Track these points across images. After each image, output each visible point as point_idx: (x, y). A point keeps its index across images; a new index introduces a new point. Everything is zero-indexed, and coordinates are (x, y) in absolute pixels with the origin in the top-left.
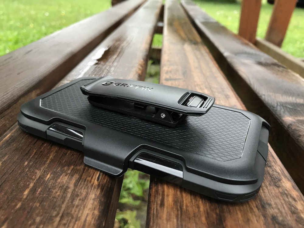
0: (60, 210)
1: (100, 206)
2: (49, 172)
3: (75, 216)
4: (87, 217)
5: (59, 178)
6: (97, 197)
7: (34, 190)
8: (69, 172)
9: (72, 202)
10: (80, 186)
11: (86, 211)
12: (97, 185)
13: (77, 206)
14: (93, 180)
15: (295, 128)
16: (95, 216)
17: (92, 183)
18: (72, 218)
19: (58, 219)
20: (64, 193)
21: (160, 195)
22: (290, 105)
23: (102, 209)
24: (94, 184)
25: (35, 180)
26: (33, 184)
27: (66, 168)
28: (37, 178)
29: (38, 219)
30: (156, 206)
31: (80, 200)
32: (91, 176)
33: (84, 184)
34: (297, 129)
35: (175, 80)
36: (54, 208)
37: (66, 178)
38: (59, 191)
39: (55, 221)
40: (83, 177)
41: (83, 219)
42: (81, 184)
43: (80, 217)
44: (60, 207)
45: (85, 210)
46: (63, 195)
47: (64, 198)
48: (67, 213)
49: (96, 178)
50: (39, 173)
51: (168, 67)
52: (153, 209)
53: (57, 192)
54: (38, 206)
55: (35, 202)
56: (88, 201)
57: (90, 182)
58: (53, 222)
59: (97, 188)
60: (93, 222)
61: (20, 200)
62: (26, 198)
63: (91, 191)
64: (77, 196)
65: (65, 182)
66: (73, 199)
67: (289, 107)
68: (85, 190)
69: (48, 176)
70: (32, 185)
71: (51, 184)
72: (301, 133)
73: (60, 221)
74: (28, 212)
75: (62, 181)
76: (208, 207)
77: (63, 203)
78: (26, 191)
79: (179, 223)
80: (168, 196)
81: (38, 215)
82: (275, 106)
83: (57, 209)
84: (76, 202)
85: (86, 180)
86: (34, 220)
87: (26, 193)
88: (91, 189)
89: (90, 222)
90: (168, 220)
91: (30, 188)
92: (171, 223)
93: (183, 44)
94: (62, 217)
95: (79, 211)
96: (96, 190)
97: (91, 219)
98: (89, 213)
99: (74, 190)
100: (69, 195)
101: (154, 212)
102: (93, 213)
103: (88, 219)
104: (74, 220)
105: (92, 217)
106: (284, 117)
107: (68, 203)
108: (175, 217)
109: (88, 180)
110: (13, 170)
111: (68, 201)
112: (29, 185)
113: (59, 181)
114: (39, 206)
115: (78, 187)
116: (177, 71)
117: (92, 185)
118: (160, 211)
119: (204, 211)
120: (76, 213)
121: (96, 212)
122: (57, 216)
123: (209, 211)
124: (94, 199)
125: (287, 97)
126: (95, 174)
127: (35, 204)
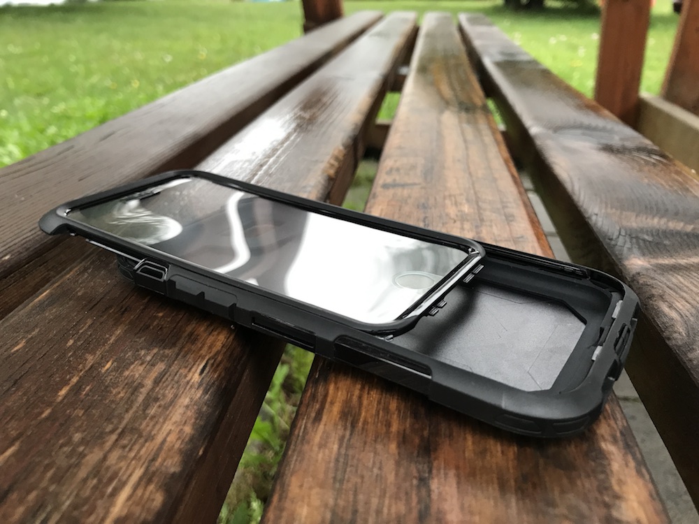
0: (120, 422)
1: (196, 419)
2: (112, 357)
3: (144, 434)
4: (168, 435)
5: (127, 369)
6: (193, 403)
7: (77, 389)
8: (148, 358)
9: (144, 411)
10: (164, 382)
11: (168, 426)
12: (197, 382)
13: (153, 417)
14: (191, 374)
15: (645, 280)
16: (185, 435)
17: (188, 379)
18: (140, 436)
19: (114, 437)
20: (132, 394)
21: (317, 401)
22: (648, 235)
23: (201, 426)
24: (192, 381)
25: (82, 372)
26: (78, 378)
27: (143, 352)
28: (87, 369)
29: (77, 437)
30: (306, 423)
31: (159, 406)
32: (190, 366)
33: (172, 380)
34: (649, 283)
35: (403, 186)
36: (108, 420)
37: (141, 368)
38: (124, 391)
39: (107, 441)
40: (172, 368)
41: (159, 439)
42: (167, 379)
43: (154, 435)
44: (121, 418)
45: (166, 425)
46: (129, 398)
47: (130, 402)
48: (132, 428)
49: (199, 371)
50: (91, 359)
51: (396, 161)
52: (299, 426)
53: (120, 393)
54: (80, 415)
55: (77, 408)
56: (175, 409)
57: (186, 376)
58: (104, 443)
59: (196, 387)
60: (177, 446)
61: (49, 404)
62: (62, 401)
63: (183, 393)
64: (157, 400)
65: (137, 376)
66: (146, 404)
67: (646, 237)
68: (173, 390)
69: (108, 366)
70: (75, 380)
71: (111, 379)
72: (654, 291)
73: (117, 440)
74: (61, 425)
75: (132, 374)
76: (408, 426)
77: (127, 411)
78: (64, 388)
79: (343, 451)
80: (332, 403)
81: (77, 431)
82: (614, 237)
83: (115, 421)
84: (152, 411)
85: (178, 373)
86: (71, 438)
87: (63, 392)
88: (185, 389)
89: (171, 445)
90: (322, 446)
91: (70, 385)
92: (327, 451)
93: (441, 112)
94: (121, 435)
95: (154, 425)
96: (193, 390)
97: (175, 440)
98: (173, 429)
99: (153, 389)
100: (141, 398)
101: (299, 432)
102: (182, 429)
103: (168, 439)
104: (142, 440)
105: (177, 436)
106: (627, 259)
107: (137, 412)
108: (336, 442)
109: (181, 373)
110: (45, 354)
111: (138, 408)
112: (70, 380)
113: (127, 373)
114: (83, 414)
115: (160, 384)
116: (413, 167)
117: (188, 382)
118: (311, 429)
119: (398, 432)
120: (148, 429)
121: (188, 430)
122: (112, 432)
123: (408, 431)
124: (187, 407)
125: (646, 219)
126: (197, 363)
127: (76, 412)
